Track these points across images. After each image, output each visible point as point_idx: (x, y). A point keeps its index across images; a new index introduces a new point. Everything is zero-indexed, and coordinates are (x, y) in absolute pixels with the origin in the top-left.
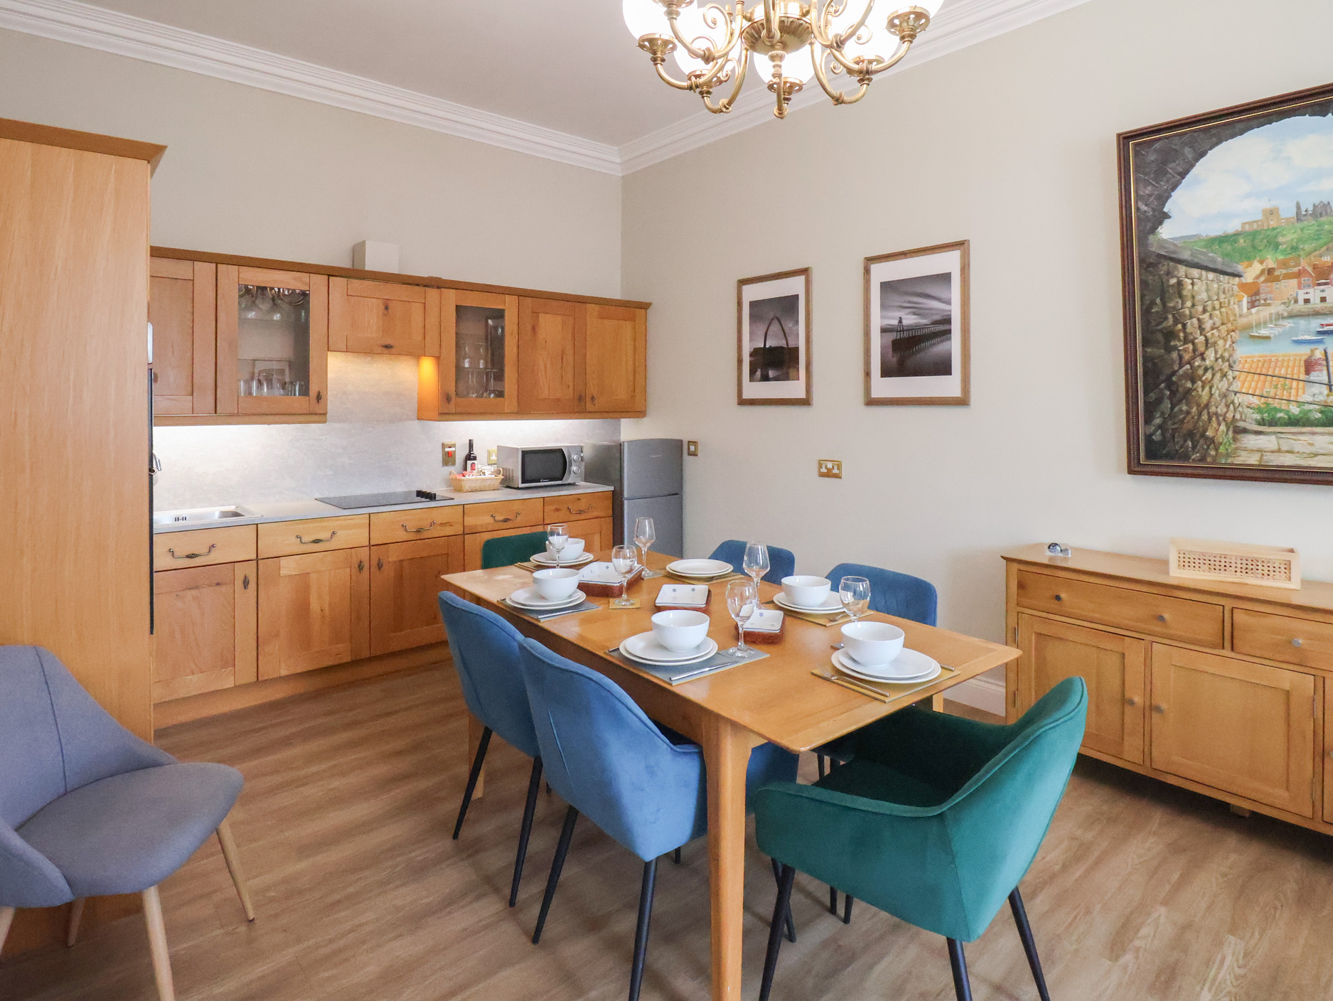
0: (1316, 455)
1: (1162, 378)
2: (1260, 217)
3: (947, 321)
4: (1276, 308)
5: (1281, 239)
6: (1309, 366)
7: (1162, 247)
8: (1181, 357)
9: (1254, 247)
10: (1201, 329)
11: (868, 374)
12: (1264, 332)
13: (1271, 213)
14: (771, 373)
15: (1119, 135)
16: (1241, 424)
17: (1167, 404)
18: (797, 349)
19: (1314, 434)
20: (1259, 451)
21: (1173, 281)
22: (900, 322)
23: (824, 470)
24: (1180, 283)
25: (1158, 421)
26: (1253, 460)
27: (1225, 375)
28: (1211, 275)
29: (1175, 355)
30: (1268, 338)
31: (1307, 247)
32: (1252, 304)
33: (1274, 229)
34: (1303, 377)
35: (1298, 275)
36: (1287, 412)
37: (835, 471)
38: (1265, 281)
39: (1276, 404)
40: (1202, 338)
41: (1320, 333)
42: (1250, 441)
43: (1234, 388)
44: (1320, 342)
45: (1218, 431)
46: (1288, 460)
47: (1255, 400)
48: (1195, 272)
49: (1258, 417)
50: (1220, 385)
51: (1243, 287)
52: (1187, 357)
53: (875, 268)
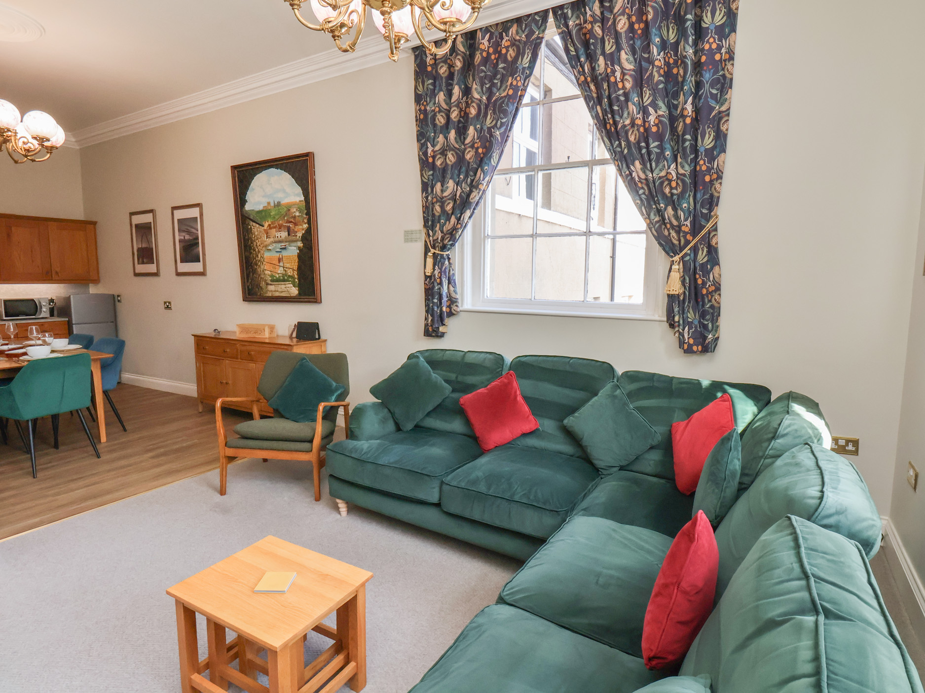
0: (282, 292)
1: (250, 264)
2: (266, 205)
3: (197, 238)
4: (272, 239)
5: (271, 214)
6: (280, 260)
7: (246, 213)
8: (253, 256)
9: (266, 216)
10: (257, 245)
11: (176, 261)
12: (270, 248)
13: (269, 203)
14: (145, 260)
15: (231, 167)
16: (267, 281)
17: (251, 274)
18: (152, 249)
19: (281, 284)
20: (272, 291)
21: (250, 227)
22: (184, 238)
23: (166, 306)
24: (251, 227)
25: (250, 281)
26: (269, 294)
27: (263, 264)
28: (258, 226)
29: (252, 255)
30: (270, 250)
31: (277, 217)
32: (267, 237)
33: (269, 210)
34: (278, 264)
35: (275, 227)
36: (276, 277)
37: (169, 306)
38: (269, 229)
39: (274, 274)
40: (257, 249)
41: (281, 249)
42: (271, 288)
43: (265, 268)
44: (280, 252)
45: (263, 284)
46: (277, 294)
47: (269, 272)
48: (254, 224)
49: (270, 279)
50: (262, 267)
51: (264, 230)
52: (254, 256)
53: (176, 212)
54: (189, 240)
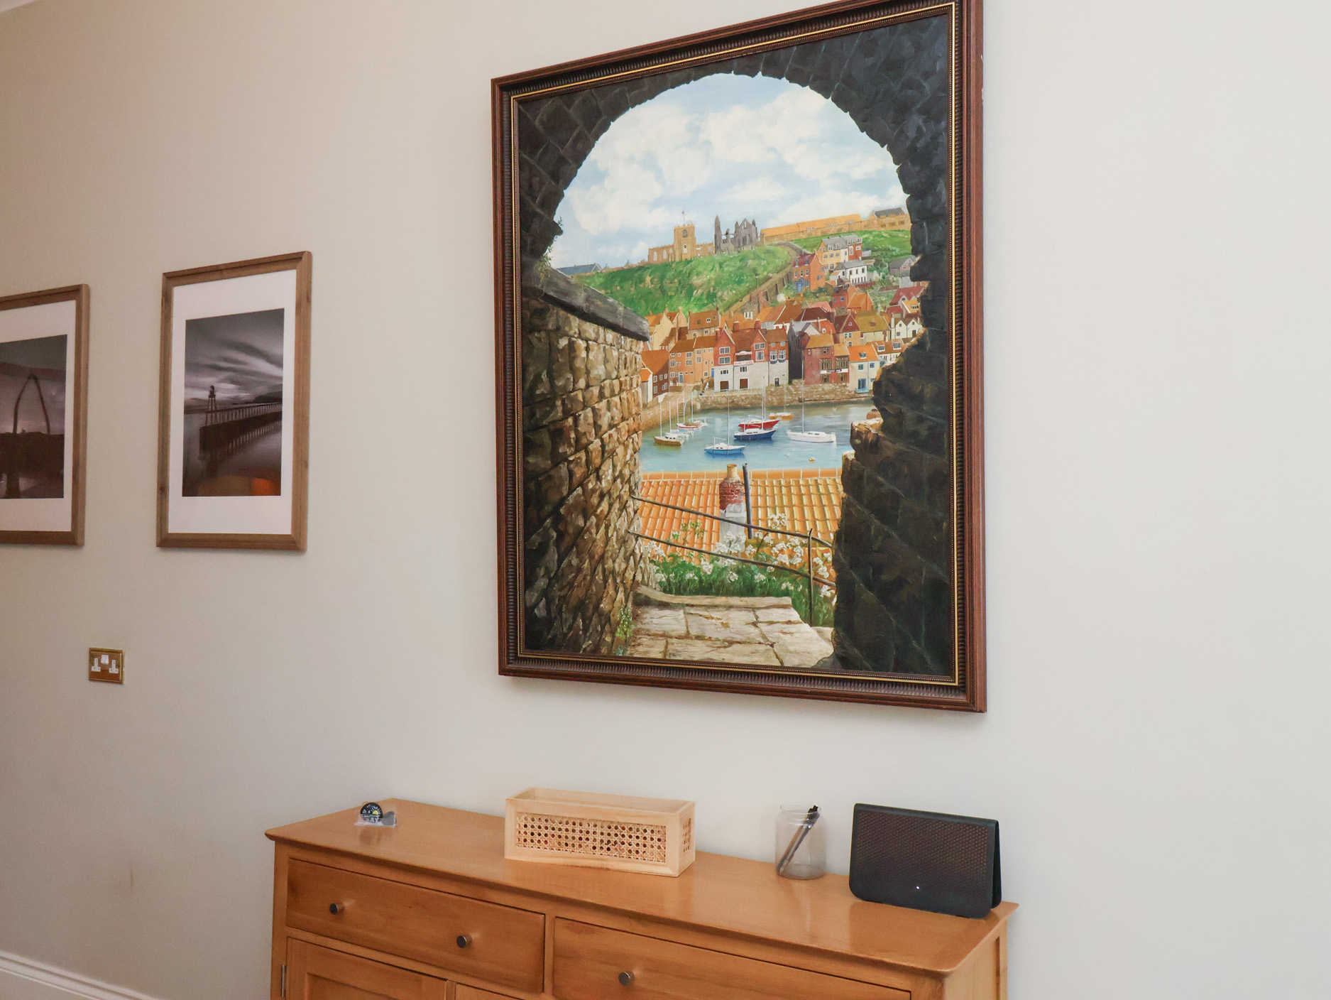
0: (731, 643)
1: (548, 508)
2: (670, 240)
3: (277, 398)
4: (688, 396)
5: (696, 280)
6: (726, 494)
7: (550, 283)
8: (571, 474)
9: (663, 290)
10: (597, 426)
11: (163, 489)
12: (672, 435)
13: (685, 233)
14: (23, 483)
15: (494, 82)
16: (643, 590)
17: (553, 555)
18: (61, 438)
19: (729, 607)
20: (665, 635)
21: (563, 342)
22: (212, 395)
23: (97, 669)
24: (571, 346)
25: (542, 583)
26: (654, 650)
27: (624, 507)
28: (610, 336)
29: (563, 468)
30: (676, 445)
31: (727, 295)
32: (660, 387)
33: (688, 262)
34: (717, 512)
35: (714, 341)
36: (698, 571)
37: (113, 670)
38: (675, 350)
39: (685, 556)
40: (597, 442)
41: (739, 439)
42: (657, 620)
43: (635, 528)
44: (738, 454)
45: (615, 602)
46: (697, 652)
47: (660, 550)
48: (590, 329)
49: (662, 577)
50: (620, 523)
51: (647, 355)
52: (579, 472)
53: (181, 294)
54: (234, 405)
